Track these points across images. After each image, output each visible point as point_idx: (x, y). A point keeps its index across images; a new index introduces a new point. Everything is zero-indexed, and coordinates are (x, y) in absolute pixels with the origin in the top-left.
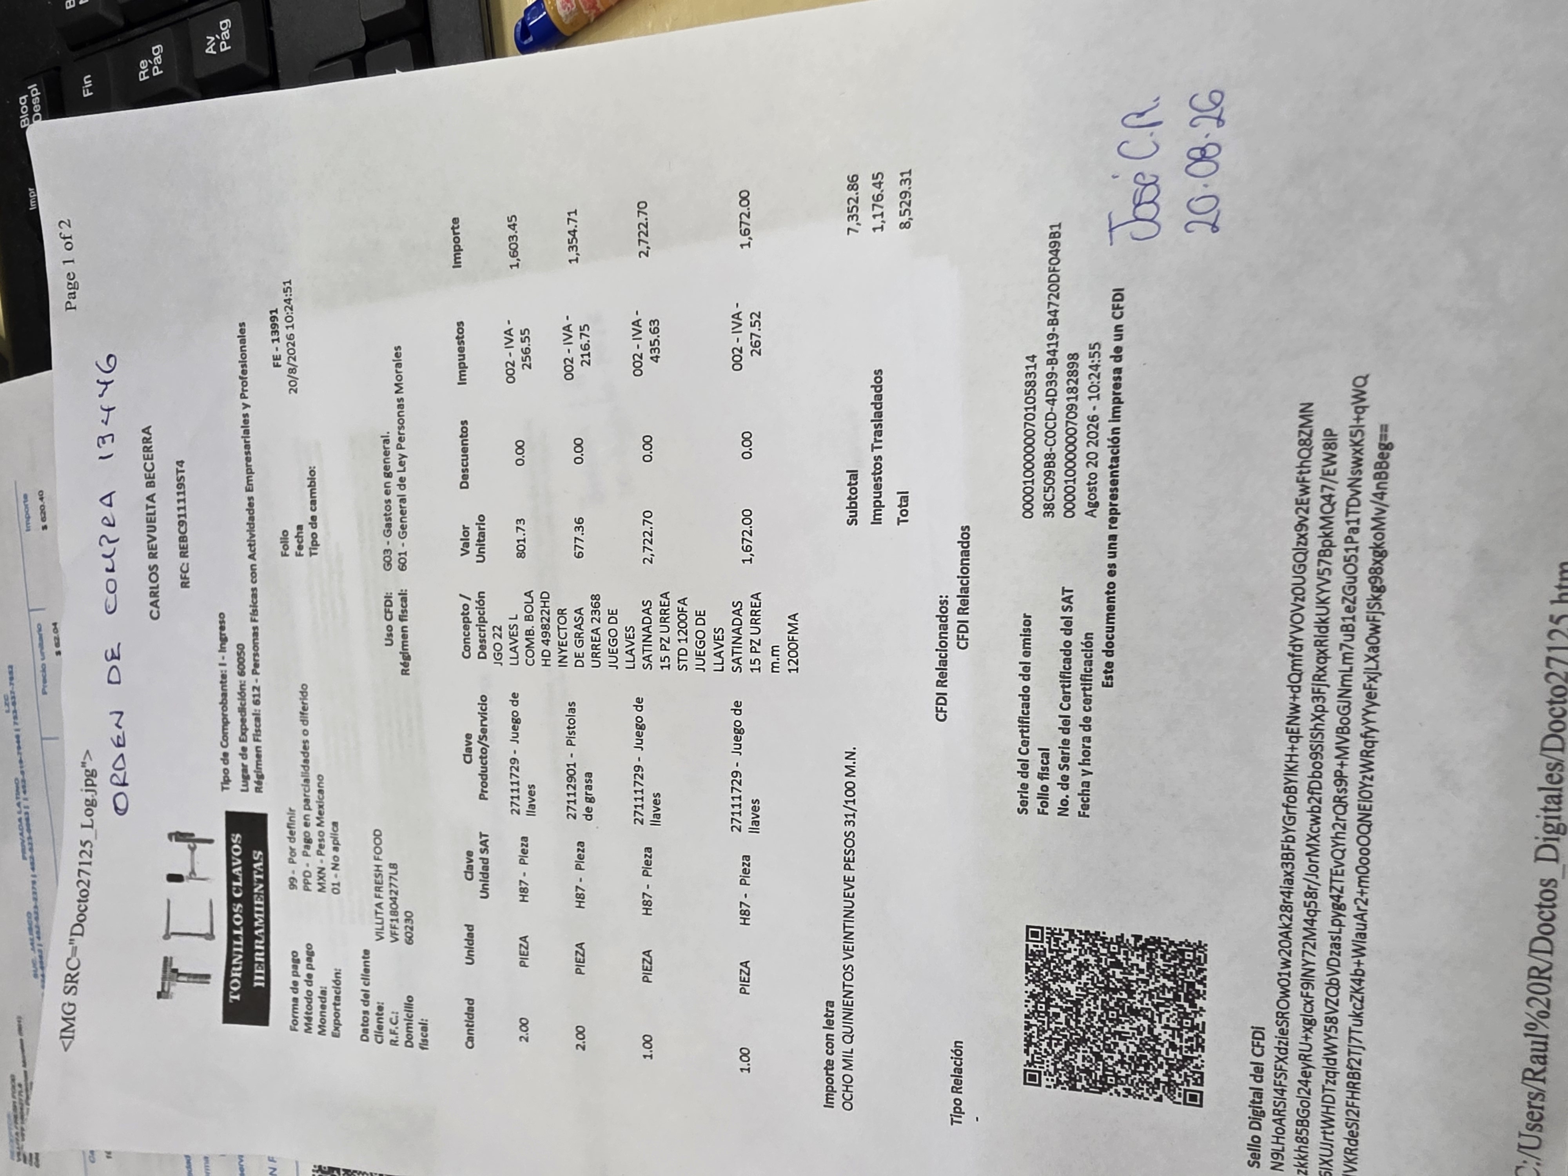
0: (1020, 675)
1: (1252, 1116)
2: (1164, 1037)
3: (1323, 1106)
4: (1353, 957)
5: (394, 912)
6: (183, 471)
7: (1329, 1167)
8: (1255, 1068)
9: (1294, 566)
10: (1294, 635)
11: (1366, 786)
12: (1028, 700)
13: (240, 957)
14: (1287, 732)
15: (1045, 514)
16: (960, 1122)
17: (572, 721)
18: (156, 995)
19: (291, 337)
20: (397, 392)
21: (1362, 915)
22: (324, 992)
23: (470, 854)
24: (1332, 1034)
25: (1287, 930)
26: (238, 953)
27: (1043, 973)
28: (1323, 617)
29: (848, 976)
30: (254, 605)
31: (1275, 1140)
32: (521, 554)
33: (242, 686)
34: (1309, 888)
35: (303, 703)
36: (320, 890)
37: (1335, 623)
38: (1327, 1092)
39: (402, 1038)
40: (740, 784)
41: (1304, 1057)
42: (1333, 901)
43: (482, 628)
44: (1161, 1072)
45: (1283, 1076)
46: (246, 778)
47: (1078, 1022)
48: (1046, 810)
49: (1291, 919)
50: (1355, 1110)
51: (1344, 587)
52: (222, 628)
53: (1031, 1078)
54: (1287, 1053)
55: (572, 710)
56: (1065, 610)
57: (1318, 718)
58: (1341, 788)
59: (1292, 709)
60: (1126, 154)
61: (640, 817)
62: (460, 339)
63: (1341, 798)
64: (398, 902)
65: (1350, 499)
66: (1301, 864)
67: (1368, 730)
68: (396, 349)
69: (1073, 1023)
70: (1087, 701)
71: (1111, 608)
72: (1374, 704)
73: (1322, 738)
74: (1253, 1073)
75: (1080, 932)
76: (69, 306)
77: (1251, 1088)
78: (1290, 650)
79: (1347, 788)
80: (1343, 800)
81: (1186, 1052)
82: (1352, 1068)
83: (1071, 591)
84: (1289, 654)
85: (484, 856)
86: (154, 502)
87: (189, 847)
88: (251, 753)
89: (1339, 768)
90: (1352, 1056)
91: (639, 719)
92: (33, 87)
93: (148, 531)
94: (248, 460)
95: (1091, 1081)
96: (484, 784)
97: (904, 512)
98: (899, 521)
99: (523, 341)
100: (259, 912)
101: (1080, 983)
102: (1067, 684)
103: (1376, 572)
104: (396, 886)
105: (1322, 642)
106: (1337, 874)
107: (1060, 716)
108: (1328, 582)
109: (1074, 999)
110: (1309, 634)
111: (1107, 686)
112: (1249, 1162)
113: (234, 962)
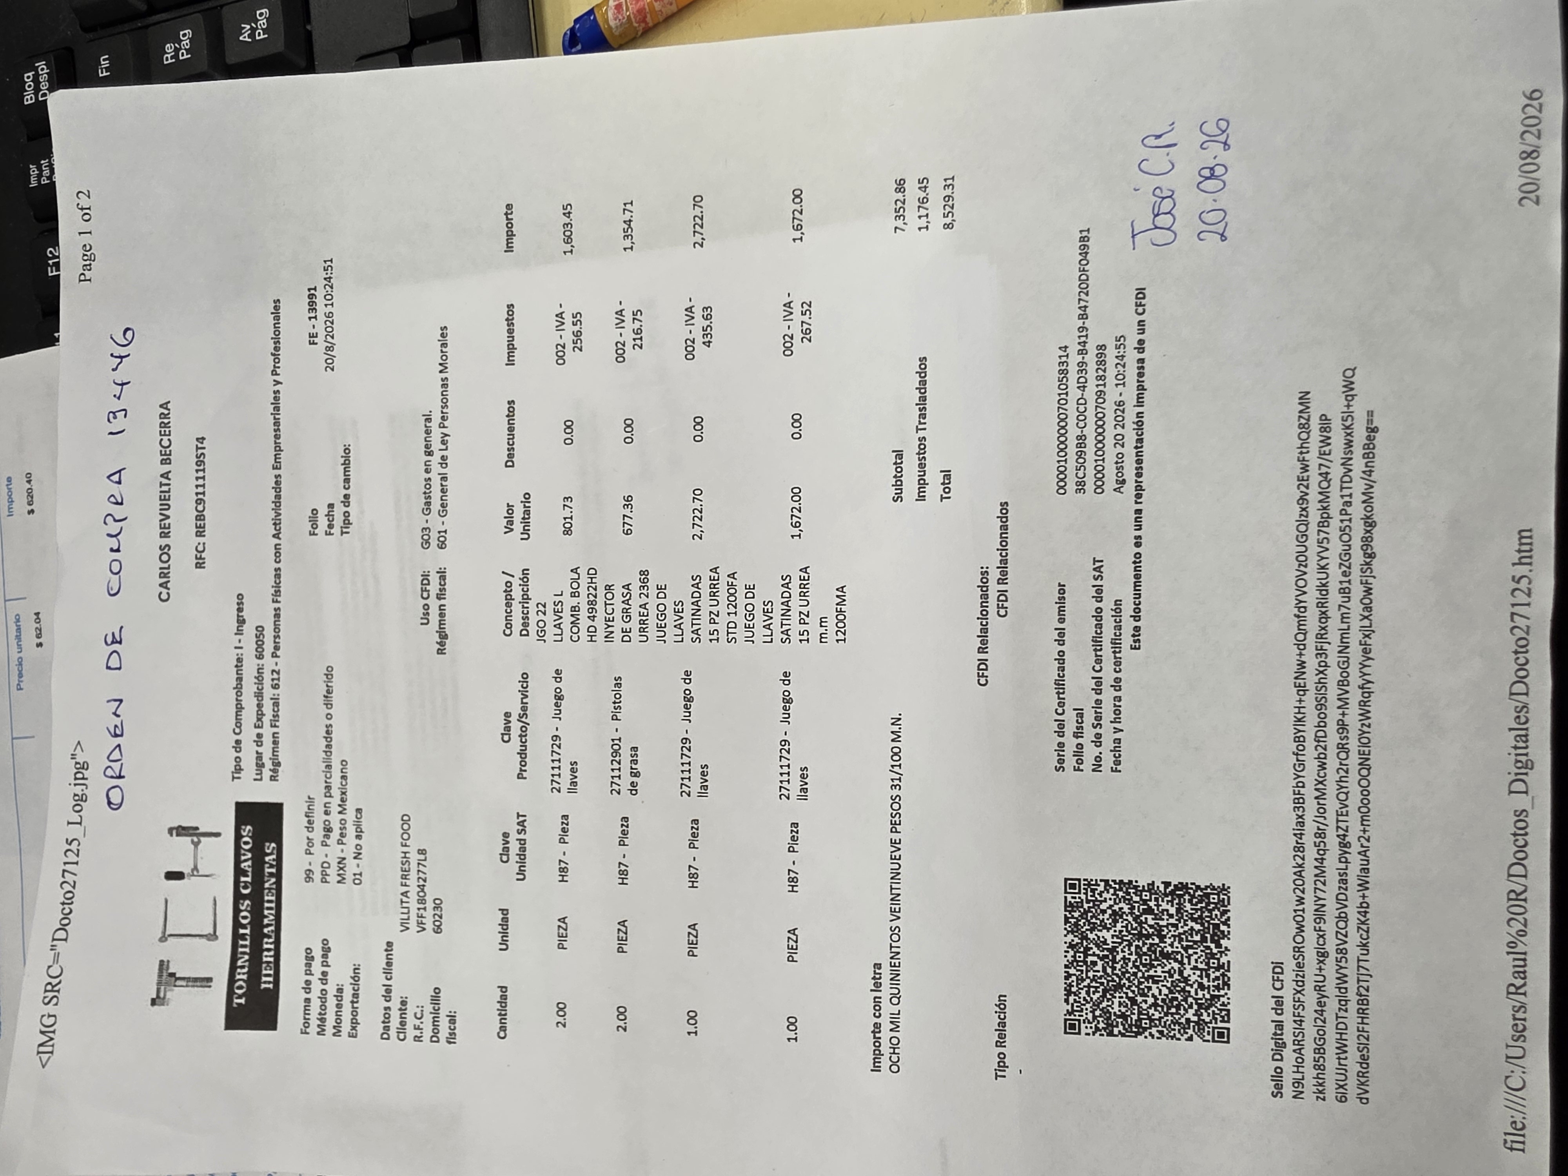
0: (1056, 640)
1: (1275, 1048)
2: (1193, 978)
3: (1337, 1033)
4: (1359, 891)
5: (422, 901)
6: (204, 448)
7: (1344, 1091)
8: (1276, 1002)
9: (1298, 536)
10: (1299, 598)
11: (1364, 732)
12: (1064, 663)
13: (247, 957)
14: (1295, 687)
15: (1078, 491)
16: (1004, 1077)
17: (618, 696)
18: (150, 1002)
19: (329, 315)
20: (441, 372)
21: (1365, 851)
22: (340, 990)
23: (506, 835)
24: (1343, 964)
25: (1300, 869)
26: (244, 953)
27: (1081, 923)
28: (1324, 582)
29: (895, 938)
30: (277, 585)
31: (1295, 1069)
32: (568, 532)
33: (260, 671)
34: (1319, 829)
35: (327, 686)
36: (339, 882)
37: (1334, 587)
38: (1340, 1020)
39: (428, 1032)
40: (789, 752)
41: (1319, 989)
42: (1339, 840)
43: (526, 605)
44: (1192, 1011)
45: (1301, 1007)
46: (260, 766)
47: (1114, 968)
48: (1081, 767)
49: (1303, 859)
50: (1365, 1034)
51: (1340, 554)
52: (240, 610)
53: (1071, 1027)
54: (1304, 985)
55: (618, 685)
56: (1096, 579)
57: (1321, 672)
58: (1343, 735)
59: (1298, 665)
60: (1145, 170)
61: (687, 789)
62: (510, 322)
63: (1343, 745)
64: (426, 889)
65: (1343, 476)
66: (1311, 806)
67: (1364, 682)
68: (442, 329)
69: (1109, 970)
70: (1118, 663)
71: (1137, 577)
72: (1369, 659)
73: (1326, 691)
74: (1275, 1006)
75: (1114, 881)
76: (82, 278)
77: (1273, 1021)
78: (1296, 611)
79: (1348, 735)
80: (1346, 746)
81: (1214, 991)
82: (1361, 995)
83: (1102, 561)
84: (1295, 615)
85: (522, 836)
86: (169, 479)
87: (192, 842)
88: (267, 740)
89: (1341, 717)
90: (1361, 983)
91: (687, 692)
92: (41, 65)
93: (161, 510)
94: (277, 437)
95: (1127, 1026)
96: (523, 763)
97: (947, 489)
98: (942, 498)
99: (574, 324)
100: (269, 908)
101: (1115, 931)
102: (1099, 648)
103: (1367, 541)
104: (425, 873)
105: (1323, 603)
106: (1342, 815)
107: (1093, 678)
108: (1327, 549)
109: (1109, 947)
110: (1312, 597)
111: (1135, 648)
112: (1273, 1092)
113: (239, 963)
